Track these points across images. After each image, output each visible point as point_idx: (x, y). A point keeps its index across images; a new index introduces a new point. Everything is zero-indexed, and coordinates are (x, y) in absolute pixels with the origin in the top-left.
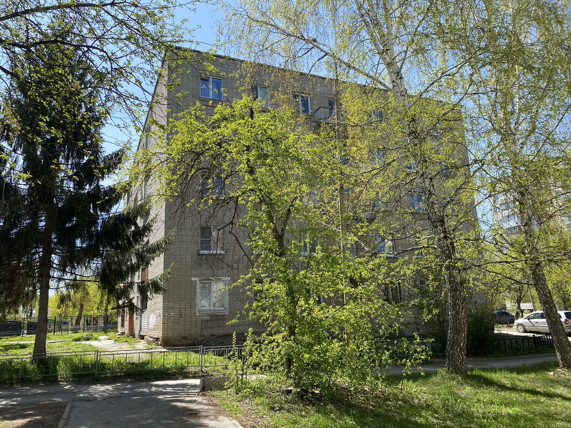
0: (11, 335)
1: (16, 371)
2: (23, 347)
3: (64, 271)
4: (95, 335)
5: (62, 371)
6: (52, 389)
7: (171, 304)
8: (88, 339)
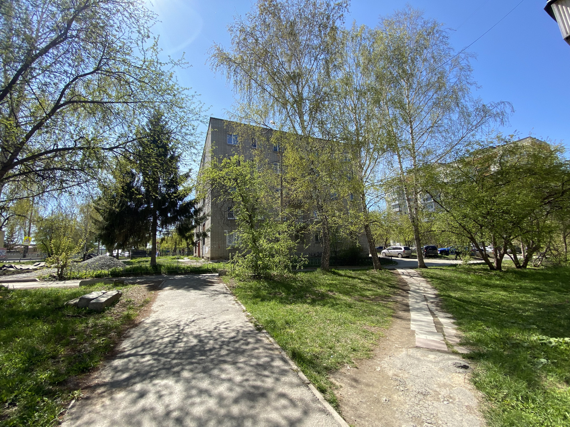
0: (142, 257)
1: (143, 270)
2: (147, 261)
3: (163, 228)
4: (182, 257)
5: (163, 270)
6: (159, 276)
7: (214, 242)
8: (178, 259)
